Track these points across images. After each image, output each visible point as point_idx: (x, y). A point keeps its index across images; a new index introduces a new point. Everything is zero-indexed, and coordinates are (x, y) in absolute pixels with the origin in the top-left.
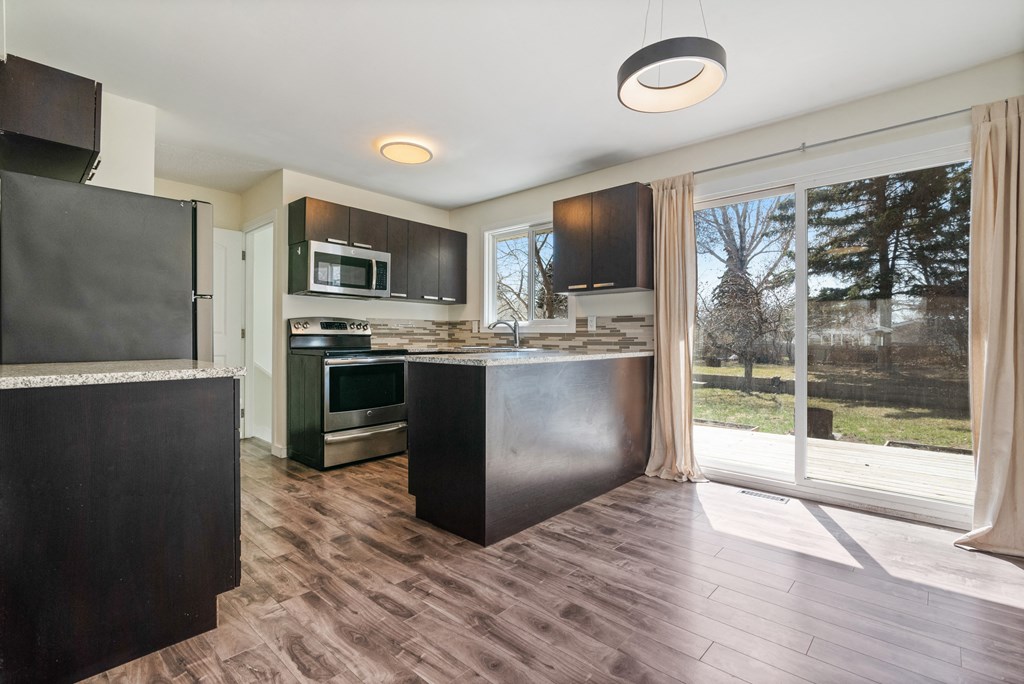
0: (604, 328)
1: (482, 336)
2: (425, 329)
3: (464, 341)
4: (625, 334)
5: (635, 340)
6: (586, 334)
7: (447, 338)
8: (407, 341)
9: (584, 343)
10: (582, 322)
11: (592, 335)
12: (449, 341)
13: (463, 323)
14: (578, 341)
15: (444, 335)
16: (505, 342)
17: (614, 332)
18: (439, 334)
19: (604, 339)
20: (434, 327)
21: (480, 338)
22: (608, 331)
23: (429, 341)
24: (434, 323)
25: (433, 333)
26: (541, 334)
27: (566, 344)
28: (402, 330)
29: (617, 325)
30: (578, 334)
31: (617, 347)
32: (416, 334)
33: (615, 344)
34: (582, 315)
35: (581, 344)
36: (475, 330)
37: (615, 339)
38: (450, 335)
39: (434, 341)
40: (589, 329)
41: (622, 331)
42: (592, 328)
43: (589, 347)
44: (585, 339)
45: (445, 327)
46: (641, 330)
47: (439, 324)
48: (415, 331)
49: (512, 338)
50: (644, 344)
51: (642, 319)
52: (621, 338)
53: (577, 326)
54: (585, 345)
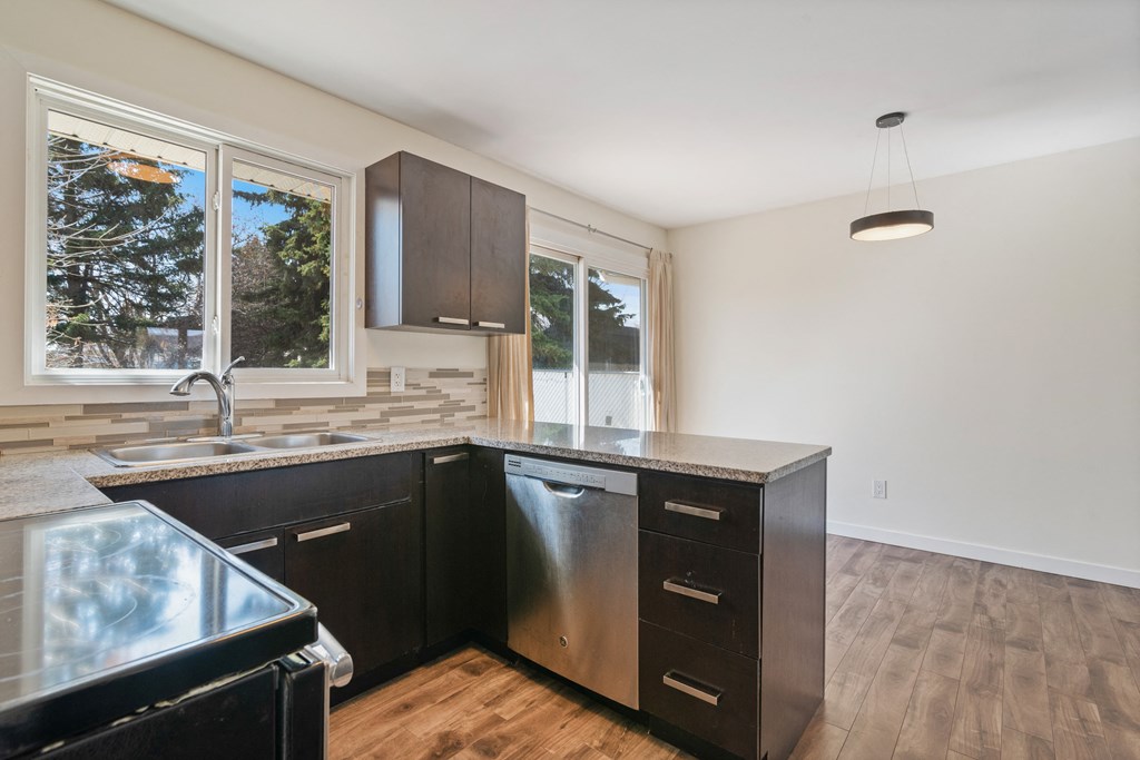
0: (417, 386)
4: (448, 396)
5: (462, 404)
6: (386, 397)
9: (383, 414)
10: (379, 377)
11: (398, 399)
14: (372, 412)
16: (143, 427)
17: (433, 393)
19: (417, 405)
22: (423, 392)
26: (278, 401)
27: (345, 418)
29: (436, 382)
30: (369, 399)
31: (437, 416)
33: (434, 411)
34: (378, 365)
35: (378, 417)
37: (434, 404)
40: (394, 388)
41: (443, 392)
42: (398, 387)
43: (393, 420)
44: (385, 407)
46: (468, 390)
50: (472, 408)
51: (471, 374)
52: (442, 402)
53: (370, 383)
54: (385, 416)
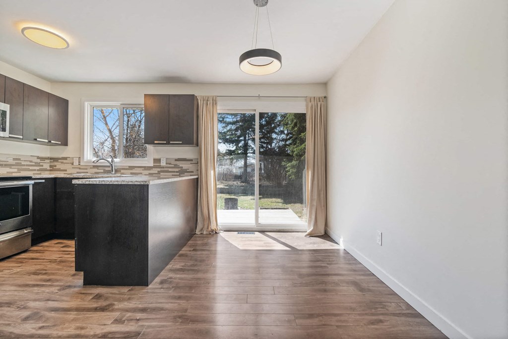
0: (170, 164)
1: (82, 167)
2: (31, 161)
3: (66, 170)
4: (182, 167)
5: (188, 170)
6: (160, 167)
7: (49, 168)
8: (16, 170)
9: (158, 171)
10: (157, 161)
11: (163, 167)
12: (50, 170)
13: (65, 158)
14: (155, 171)
15: (46, 166)
17: (176, 166)
18: (42, 166)
19: (170, 170)
20: (39, 161)
21: (80, 168)
22: (173, 166)
23: (35, 170)
24: (38, 158)
25: (37, 164)
26: (129, 166)
27: (147, 172)
28: (11, 161)
29: (178, 163)
30: (154, 167)
31: (178, 174)
32: (24, 165)
33: (177, 172)
34: (157, 157)
36: (76, 163)
37: (177, 170)
38: (51, 166)
39: (38, 170)
41: (180, 166)
42: (163, 163)
43: (162, 174)
44: (159, 169)
45: (48, 161)
46: (191, 166)
47: (43, 159)
48: (23, 163)
49: (110, 169)
50: (192, 172)
51: (192, 160)
52: (180, 169)
53: (154, 162)
54: (159, 172)
